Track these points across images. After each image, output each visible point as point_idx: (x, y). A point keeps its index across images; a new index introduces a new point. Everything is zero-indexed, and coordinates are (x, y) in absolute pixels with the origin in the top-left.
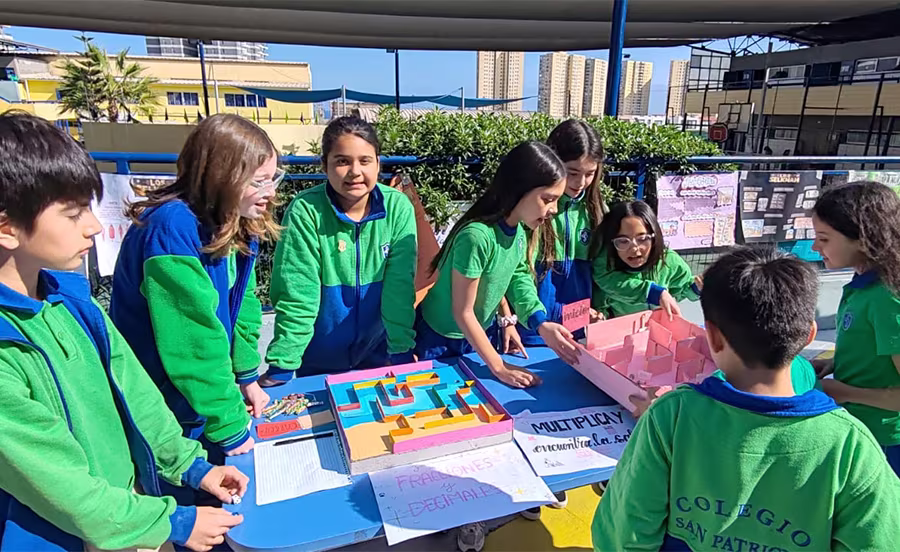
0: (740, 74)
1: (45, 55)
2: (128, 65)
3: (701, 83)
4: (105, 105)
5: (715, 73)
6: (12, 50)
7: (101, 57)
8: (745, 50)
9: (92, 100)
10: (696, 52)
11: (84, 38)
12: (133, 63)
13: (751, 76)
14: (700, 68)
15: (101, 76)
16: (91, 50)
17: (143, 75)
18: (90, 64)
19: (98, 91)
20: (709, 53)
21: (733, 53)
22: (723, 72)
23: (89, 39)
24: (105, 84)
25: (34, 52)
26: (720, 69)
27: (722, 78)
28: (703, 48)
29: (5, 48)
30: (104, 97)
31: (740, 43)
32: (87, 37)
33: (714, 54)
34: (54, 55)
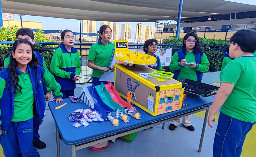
0: (167, 29)
3: (158, 31)
5: (161, 28)
8: (168, 23)
10: (157, 23)
13: (170, 30)
14: (158, 27)
20: (159, 24)
21: (165, 24)
22: (163, 28)
27: (163, 30)
31: (166, 22)
33: (161, 24)
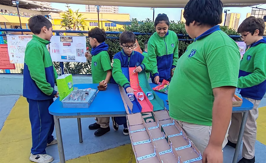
1: (59, 12)
2: (79, 14)
4: (72, 25)
5: (260, 16)
6: (51, 10)
7: (72, 12)
9: (69, 24)
10: (253, 9)
11: (68, 7)
12: (80, 13)
14: (255, 14)
15: (71, 17)
16: (69, 10)
17: (82, 17)
18: (69, 14)
19: (71, 21)
22: (263, 16)
23: (69, 7)
24: (72, 20)
25: (56, 11)
26: (262, 15)
27: (263, 18)
28: (257, 8)
29: (49, 10)
30: (72, 23)
32: (68, 6)
33: (260, 10)
34: (60, 12)
